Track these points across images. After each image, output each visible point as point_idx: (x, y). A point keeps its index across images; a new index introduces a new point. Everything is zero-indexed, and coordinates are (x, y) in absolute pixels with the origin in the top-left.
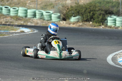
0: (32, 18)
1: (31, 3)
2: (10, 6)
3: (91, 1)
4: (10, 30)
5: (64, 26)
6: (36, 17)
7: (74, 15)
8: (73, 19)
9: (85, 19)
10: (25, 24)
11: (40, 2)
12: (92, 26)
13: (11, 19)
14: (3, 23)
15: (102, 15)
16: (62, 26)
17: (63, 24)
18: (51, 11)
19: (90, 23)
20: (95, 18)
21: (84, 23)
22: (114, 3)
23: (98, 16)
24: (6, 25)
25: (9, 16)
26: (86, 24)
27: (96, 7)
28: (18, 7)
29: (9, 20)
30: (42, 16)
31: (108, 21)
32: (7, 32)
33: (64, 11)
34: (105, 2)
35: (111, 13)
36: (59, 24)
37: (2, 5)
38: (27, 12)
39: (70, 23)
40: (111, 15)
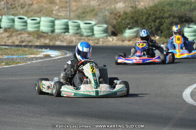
0: (62, 33)
1: (60, 9)
2: (26, 16)
3: (156, 3)
4: (28, 55)
5: (114, 45)
6: (68, 32)
7: (129, 26)
8: (128, 33)
10: (51, 44)
11: (75, 8)
13: (29, 37)
14: (17, 43)
16: (111, 45)
17: (113, 41)
18: (93, 21)
19: (155, 37)
20: (163, 29)
22: (194, 5)
23: (169, 26)
24: (20, 46)
25: (25, 32)
27: (164, 12)
28: (40, 18)
29: (26, 38)
30: (78, 29)
31: (185, 34)
32: (23, 58)
33: (112, 21)
34: (179, 4)
35: (190, 20)
36: (106, 42)
37: (13, 15)
38: (54, 25)
39: (124, 39)
40: (190, 24)
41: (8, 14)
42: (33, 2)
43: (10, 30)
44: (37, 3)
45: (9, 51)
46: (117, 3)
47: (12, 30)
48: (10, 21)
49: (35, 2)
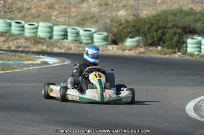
0: (60, 40)
1: (60, 15)
2: (23, 20)
3: (159, 12)
4: (24, 61)
5: (114, 54)
6: (67, 39)
7: (130, 35)
8: (129, 42)
9: (149, 42)
10: (49, 50)
11: (75, 14)
12: (161, 54)
13: (26, 42)
14: (13, 48)
15: (177, 35)
16: (111, 53)
17: (113, 50)
18: (93, 28)
19: (157, 48)
20: (166, 39)
21: (147, 49)
22: (198, 15)
23: (172, 37)
24: (17, 52)
25: (22, 37)
26: (152, 50)
27: (168, 22)
28: (38, 23)
29: (23, 43)
30: (77, 36)
31: (189, 45)
32: (19, 64)
33: (112, 29)
34: (183, 14)
35: (194, 31)
36: (106, 50)
37: (10, 19)
38: (53, 31)
39: (124, 48)
40: (194, 35)
41: (5, 18)
42: (31, 6)
43: (6, 34)
44: (35, 7)
45: (5, 56)
46: (119, 10)
47: (8, 34)
48: (7, 25)
49: (33, 7)
